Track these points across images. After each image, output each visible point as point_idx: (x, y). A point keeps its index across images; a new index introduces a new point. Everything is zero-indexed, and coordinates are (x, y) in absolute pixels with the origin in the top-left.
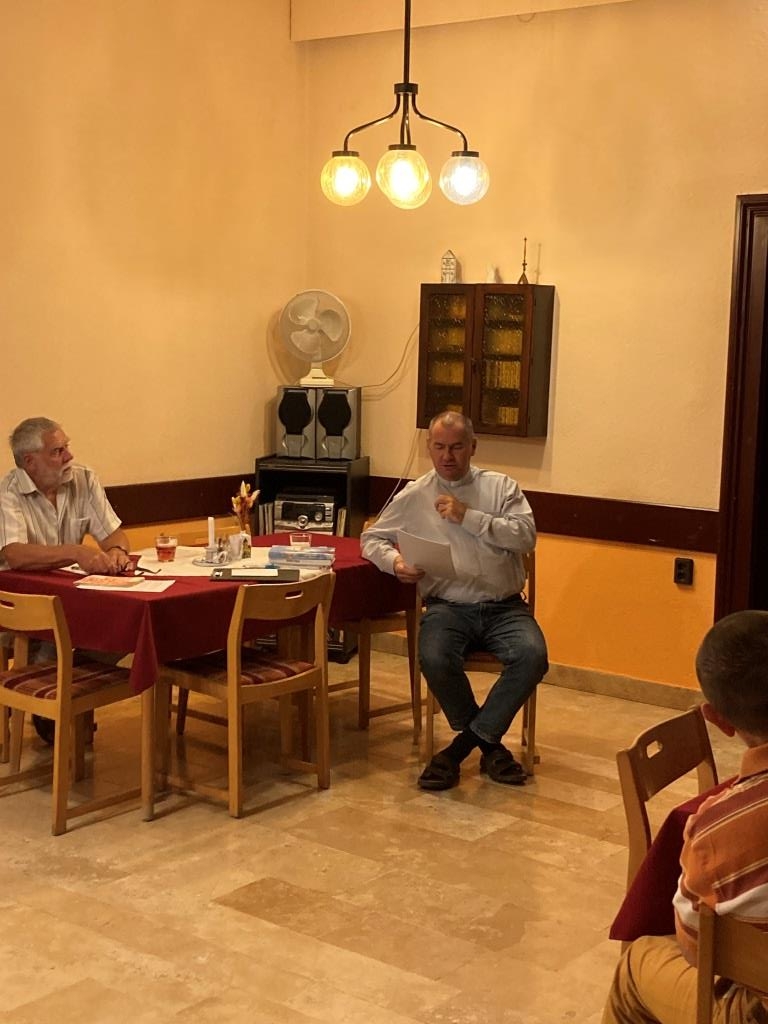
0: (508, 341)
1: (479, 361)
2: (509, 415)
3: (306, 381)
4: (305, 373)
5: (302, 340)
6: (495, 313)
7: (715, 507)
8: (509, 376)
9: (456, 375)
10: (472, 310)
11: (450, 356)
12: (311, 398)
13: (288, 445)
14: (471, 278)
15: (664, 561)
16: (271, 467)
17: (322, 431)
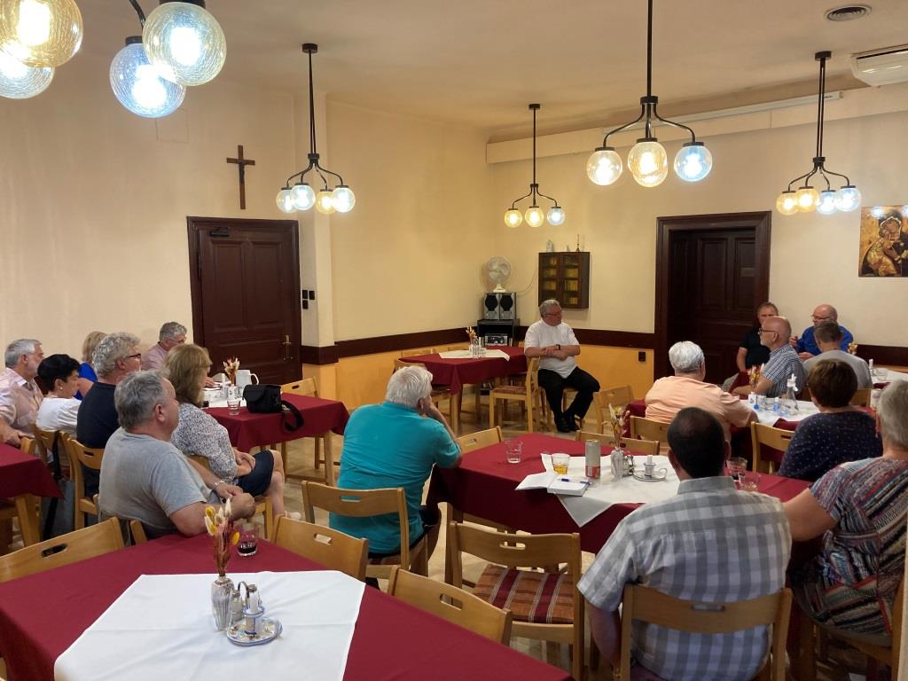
0: (572, 273)
1: (562, 280)
2: (574, 301)
3: (495, 291)
4: (495, 287)
5: (493, 275)
6: (567, 263)
7: (653, 332)
8: (573, 286)
9: (553, 286)
10: (558, 262)
11: (551, 279)
12: (497, 296)
13: (488, 315)
14: (558, 250)
15: (634, 353)
16: (483, 323)
17: (502, 309)
